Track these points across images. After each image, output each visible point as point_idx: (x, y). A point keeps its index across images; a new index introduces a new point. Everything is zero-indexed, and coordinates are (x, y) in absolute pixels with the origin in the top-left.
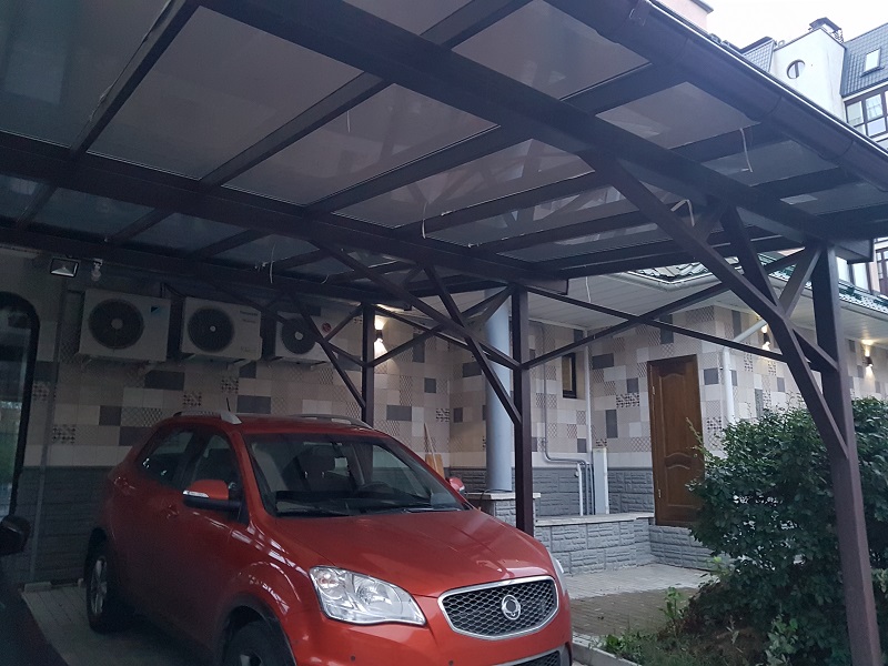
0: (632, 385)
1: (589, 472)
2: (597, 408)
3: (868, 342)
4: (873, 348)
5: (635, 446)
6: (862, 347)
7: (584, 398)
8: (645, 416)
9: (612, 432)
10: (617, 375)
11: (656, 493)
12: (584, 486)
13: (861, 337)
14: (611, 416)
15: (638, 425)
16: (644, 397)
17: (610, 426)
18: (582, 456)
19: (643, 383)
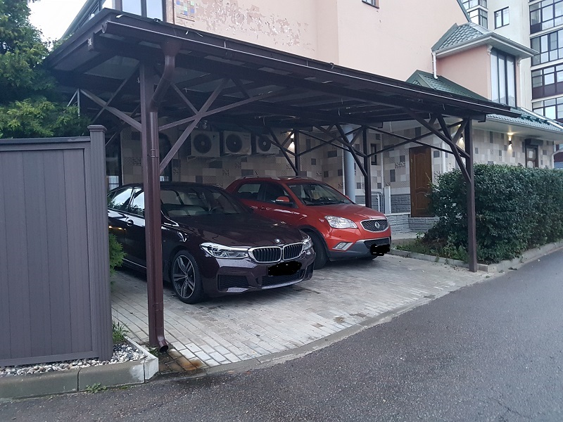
0: (402, 159)
1: (382, 197)
2: (386, 169)
3: (510, 134)
4: (513, 136)
5: (402, 185)
6: (507, 136)
7: (380, 165)
8: (408, 172)
9: (393, 179)
10: (395, 154)
11: (411, 204)
12: (380, 203)
13: (508, 131)
14: (392, 172)
15: (404, 176)
16: (407, 164)
17: (392, 177)
18: (379, 190)
19: (407, 157)
